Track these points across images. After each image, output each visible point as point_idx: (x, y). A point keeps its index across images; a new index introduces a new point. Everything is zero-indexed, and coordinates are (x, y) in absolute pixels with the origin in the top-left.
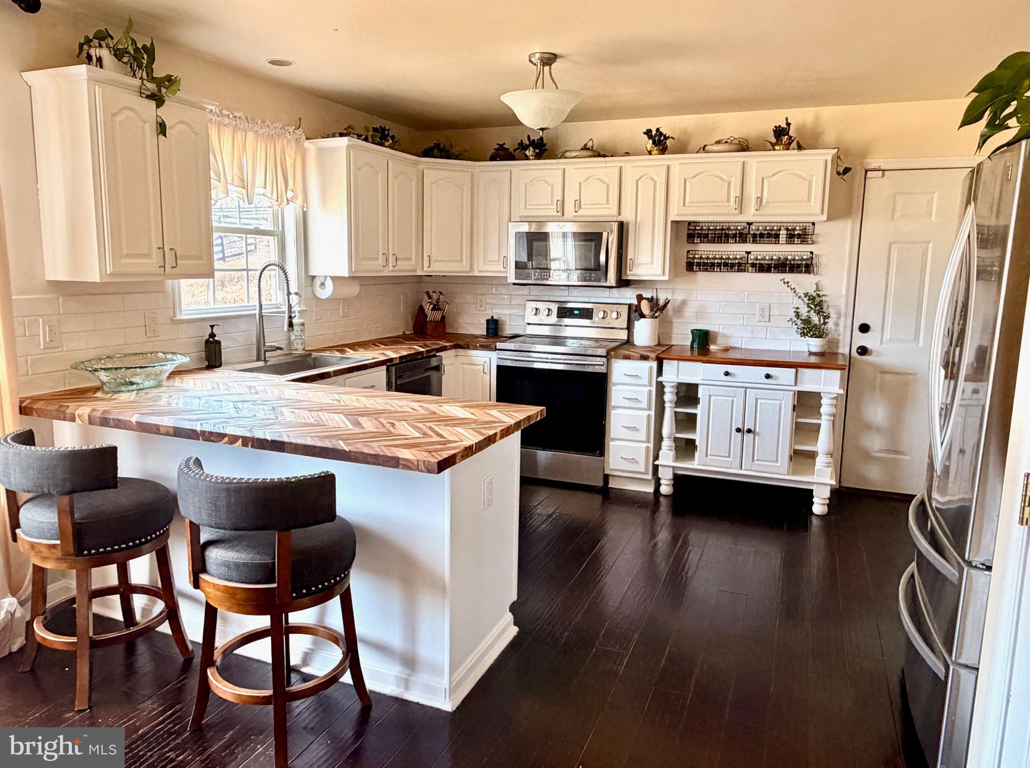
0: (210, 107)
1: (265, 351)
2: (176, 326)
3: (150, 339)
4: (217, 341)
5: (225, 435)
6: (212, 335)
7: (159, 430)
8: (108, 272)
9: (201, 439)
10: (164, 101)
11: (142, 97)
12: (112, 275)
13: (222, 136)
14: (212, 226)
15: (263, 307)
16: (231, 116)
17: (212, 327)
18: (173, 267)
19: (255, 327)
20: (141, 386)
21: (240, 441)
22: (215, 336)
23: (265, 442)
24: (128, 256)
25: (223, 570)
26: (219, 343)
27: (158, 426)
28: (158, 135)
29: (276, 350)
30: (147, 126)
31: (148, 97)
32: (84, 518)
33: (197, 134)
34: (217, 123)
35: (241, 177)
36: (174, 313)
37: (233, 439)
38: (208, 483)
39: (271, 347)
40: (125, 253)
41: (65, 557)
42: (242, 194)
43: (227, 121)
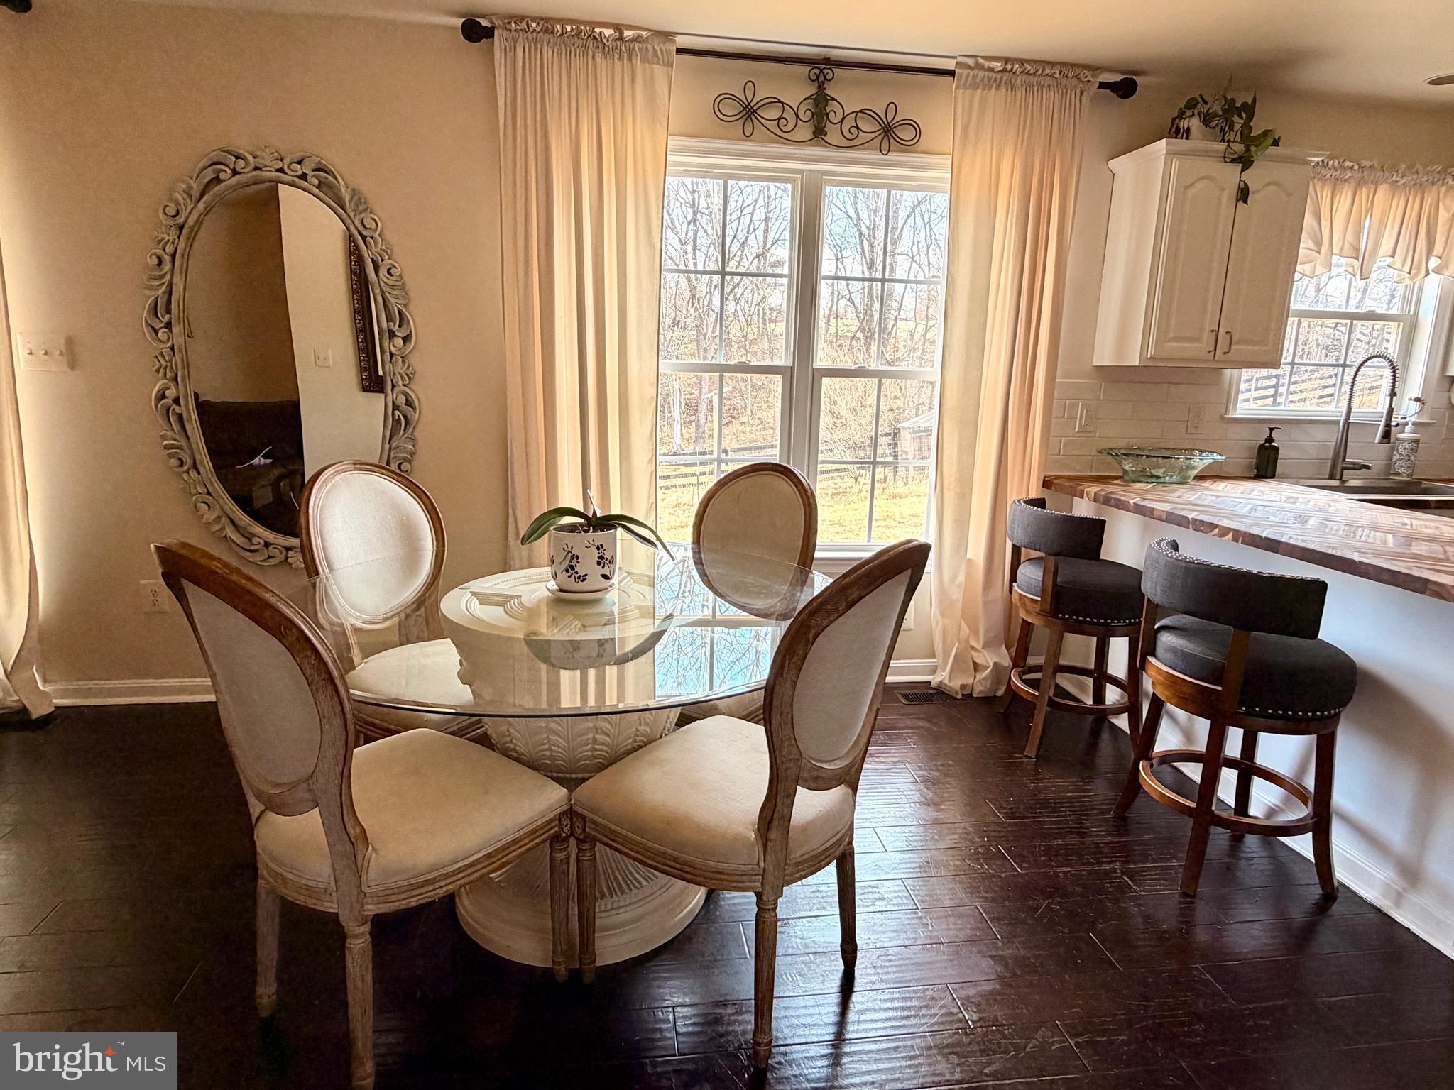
0: (1316, 159)
1: (1344, 469)
2: (1225, 426)
3: (1190, 436)
4: (1275, 446)
5: (1216, 526)
6: (1270, 440)
7: (1152, 514)
8: (1149, 356)
9: (1191, 527)
10: (1253, 161)
11: (1225, 162)
12: (1152, 358)
13: (1338, 196)
14: (1289, 308)
15: (1353, 410)
16: (1356, 167)
17: (1271, 430)
18: (1225, 353)
19: (1335, 440)
20: (1162, 480)
21: (1231, 534)
22: (1273, 440)
23: (1257, 539)
24: (1176, 339)
25: (1168, 656)
26: (1277, 449)
27: (1153, 509)
28: (1237, 201)
29: (1360, 469)
30: (1225, 194)
31: (1233, 161)
32: (1063, 583)
33: (1289, 195)
34: (1333, 180)
35: (1355, 243)
36: (1226, 411)
37: (1225, 531)
38: (1168, 559)
39: (1354, 463)
40: (1171, 336)
41: (1042, 613)
42: (1353, 266)
43: (1349, 175)
